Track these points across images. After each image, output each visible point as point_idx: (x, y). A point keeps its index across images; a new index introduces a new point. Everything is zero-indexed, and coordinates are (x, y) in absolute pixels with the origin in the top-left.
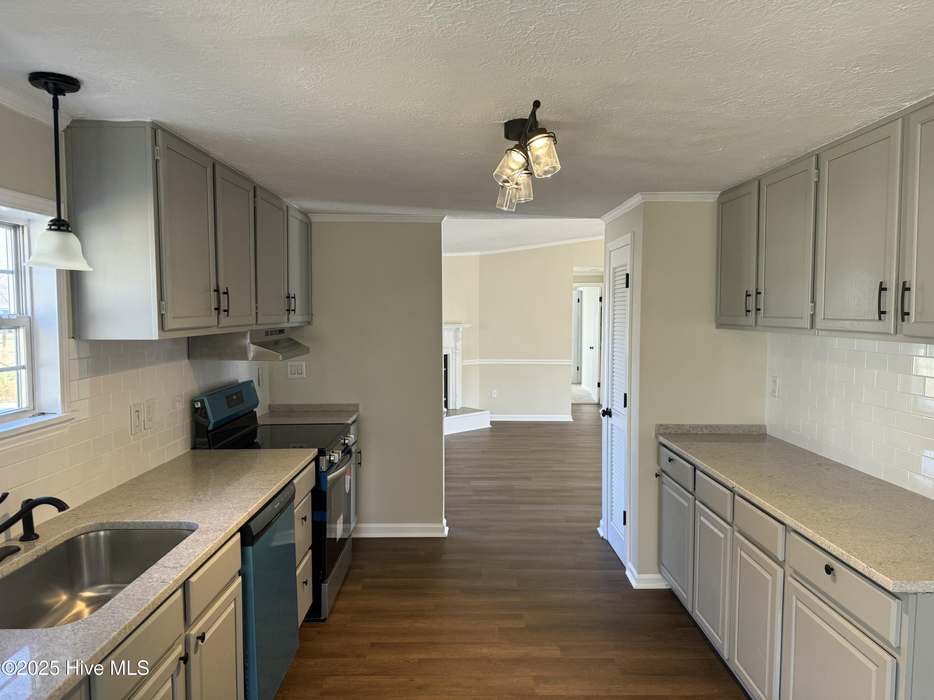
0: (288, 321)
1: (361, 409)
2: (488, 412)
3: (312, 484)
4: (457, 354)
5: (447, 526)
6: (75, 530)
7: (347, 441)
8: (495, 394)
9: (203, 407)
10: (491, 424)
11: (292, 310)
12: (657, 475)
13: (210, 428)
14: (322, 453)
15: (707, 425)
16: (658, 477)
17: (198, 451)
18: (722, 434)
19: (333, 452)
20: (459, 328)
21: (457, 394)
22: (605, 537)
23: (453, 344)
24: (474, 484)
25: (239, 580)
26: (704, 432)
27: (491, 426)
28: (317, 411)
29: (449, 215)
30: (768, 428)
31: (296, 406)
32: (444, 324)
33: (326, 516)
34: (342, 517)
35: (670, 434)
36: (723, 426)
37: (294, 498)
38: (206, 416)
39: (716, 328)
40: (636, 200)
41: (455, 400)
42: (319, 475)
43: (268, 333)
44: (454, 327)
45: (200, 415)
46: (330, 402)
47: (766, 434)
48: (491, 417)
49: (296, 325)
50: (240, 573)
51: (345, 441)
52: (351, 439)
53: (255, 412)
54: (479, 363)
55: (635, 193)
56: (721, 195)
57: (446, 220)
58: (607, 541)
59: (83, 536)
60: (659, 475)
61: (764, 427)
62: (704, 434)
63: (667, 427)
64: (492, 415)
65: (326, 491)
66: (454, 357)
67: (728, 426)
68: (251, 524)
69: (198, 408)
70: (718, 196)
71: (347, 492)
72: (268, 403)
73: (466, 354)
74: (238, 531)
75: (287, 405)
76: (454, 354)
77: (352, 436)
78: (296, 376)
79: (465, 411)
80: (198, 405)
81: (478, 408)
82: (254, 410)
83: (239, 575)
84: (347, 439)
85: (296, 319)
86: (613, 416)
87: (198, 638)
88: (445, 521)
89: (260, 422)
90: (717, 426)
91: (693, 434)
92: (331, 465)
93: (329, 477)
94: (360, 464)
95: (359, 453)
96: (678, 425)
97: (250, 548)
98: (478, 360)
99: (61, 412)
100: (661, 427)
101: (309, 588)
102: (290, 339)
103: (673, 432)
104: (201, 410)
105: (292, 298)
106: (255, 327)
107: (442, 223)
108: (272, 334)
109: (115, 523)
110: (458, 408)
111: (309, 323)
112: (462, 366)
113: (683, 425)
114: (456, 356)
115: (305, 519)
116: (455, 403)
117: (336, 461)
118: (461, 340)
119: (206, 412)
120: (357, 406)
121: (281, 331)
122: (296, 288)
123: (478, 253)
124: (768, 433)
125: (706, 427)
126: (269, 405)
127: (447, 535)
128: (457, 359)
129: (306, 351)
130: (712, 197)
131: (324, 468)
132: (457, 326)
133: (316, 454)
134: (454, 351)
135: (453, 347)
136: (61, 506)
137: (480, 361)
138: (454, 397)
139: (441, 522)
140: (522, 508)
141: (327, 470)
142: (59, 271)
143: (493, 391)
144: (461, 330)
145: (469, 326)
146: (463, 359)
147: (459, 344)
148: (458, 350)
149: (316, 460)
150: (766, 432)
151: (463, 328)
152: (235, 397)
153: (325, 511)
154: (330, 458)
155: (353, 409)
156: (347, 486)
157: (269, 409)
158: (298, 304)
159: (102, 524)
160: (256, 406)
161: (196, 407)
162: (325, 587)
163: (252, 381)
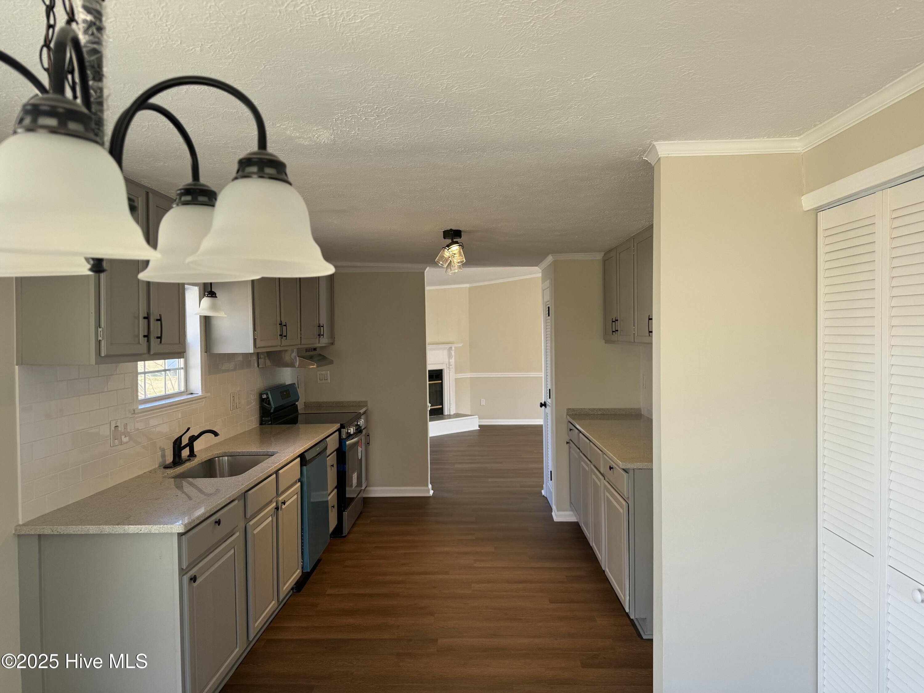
0: (319, 343)
1: (369, 405)
2: (477, 416)
3: (337, 446)
4: (450, 369)
5: (432, 490)
6: (213, 454)
7: (359, 423)
8: (483, 402)
9: (268, 398)
10: (479, 427)
11: (322, 335)
12: (567, 443)
13: (272, 411)
14: (342, 426)
15: (601, 409)
16: (568, 444)
17: (264, 426)
18: (611, 414)
19: (350, 427)
20: (451, 348)
21: (451, 402)
22: (545, 496)
23: (447, 360)
24: (457, 466)
25: (299, 484)
26: (599, 413)
27: (479, 429)
28: (338, 406)
29: (429, 266)
30: (642, 410)
31: (324, 403)
32: (428, 344)
33: (345, 467)
34: (356, 473)
35: (576, 414)
36: (612, 409)
37: (327, 449)
38: (269, 404)
39: (605, 343)
40: (550, 259)
41: (450, 407)
42: (341, 441)
43: (307, 350)
44: (448, 346)
45: (266, 403)
46: (347, 400)
47: (641, 414)
48: (479, 422)
49: (324, 345)
50: (299, 480)
51: (357, 423)
52: (362, 422)
53: (297, 405)
54: (470, 376)
55: (548, 255)
56: (605, 255)
57: (428, 270)
58: (546, 498)
59: (217, 458)
60: (568, 443)
61: (639, 409)
62: (599, 414)
63: (573, 410)
64: (480, 420)
65: (345, 452)
66: (448, 371)
67: (615, 409)
68: (305, 454)
69: (265, 398)
70: (603, 255)
71: (360, 458)
72: (304, 401)
73: (459, 369)
74: (299, 456)
75: (317, 403)
76: (448, 369)
77: (363, 420)
78: (324, 381)
79: (457, 416)
80: (264, 396)
81: (470, 414)
82: (296, 403)
83: (299, 482)
84: (359, 422)
85: (324, 341)
86: (547, 407)
87: (282, 503)
88: (430, 486)
89: (300, 412)
90: (608, 409)
91: (592, 414)
92: (349, 436)
93: (347, 443)
94: (368, 443)
95: (368, 436)
96: (581, 409)
97: (305, 467)
98: (469, 374)
99: (201, 393)
100: (570, 410)
101: (335, 510)
102: (320, 355)
103: (578, 413)
104: (267, 399)
105: (322, 326)
106: (299, 346)
107: (425, 272)
108: (309, 351)
109: (232, 452)
110: (452, 413)
111: (332, 344)
112: (456, 379)
113: (585, 409)
114: (449, 370)
115: (333, 466)
116: (450, 409)
117: (352, 433)
118: (454, 357)
119: (269, 401)
120: (366, 402)
121: (315, 349)
122: (324, 321)
123: (467, 285)
124: (642, 413)
125: (600, 410)
126: (305, 403)
127: (431, 495)
128: (451, 373)
129: (331, 362)
130: (599, 256)
131: (344, 436)
132: (450, 345)
133: (339, 427)
134: (448, 366)
135: (447, 363)
136: (216, 434)
137: (470, 375)
138: (449, 404)
139: (428, 486)
140: (490, 480)
141: (346, 438)
142: (200, 316)
143: (482, 400)
144: (453, 348)
145: (460, 345)
146: (456, 373)
147: (452, 361)
148: (452, 365)
149: (339, 430)
150: (641, 413)
151: (455, 347)
152: (285, 393)
153: (345, 464)
154: (348, 431)
155: (364, 404)
156: (360, 454)
157: (305, 405)
158: (325, 331)
159: (225, 453)
160: (297, 400)
161: (263, 397)
162: (345, 514)
163: (294, 384)
